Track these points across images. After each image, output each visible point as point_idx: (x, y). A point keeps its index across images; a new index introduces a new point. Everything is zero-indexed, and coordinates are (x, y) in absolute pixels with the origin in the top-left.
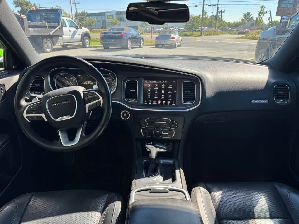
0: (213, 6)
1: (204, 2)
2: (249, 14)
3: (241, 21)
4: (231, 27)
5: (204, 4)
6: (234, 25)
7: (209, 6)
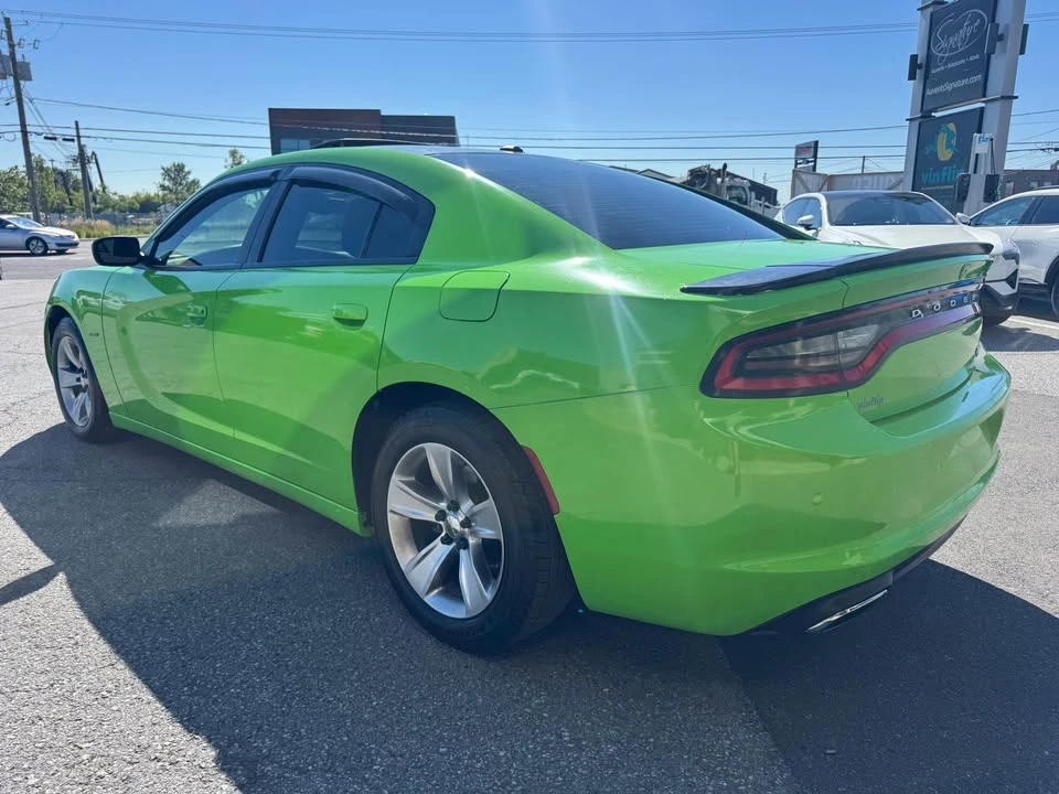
0: (65, 140)
1: (23, 124)
2: (180, 168)
3: (161, 193)
4: (132, 211)
5: (25, 133)
6: (137, 205)
7: (46, 138)
